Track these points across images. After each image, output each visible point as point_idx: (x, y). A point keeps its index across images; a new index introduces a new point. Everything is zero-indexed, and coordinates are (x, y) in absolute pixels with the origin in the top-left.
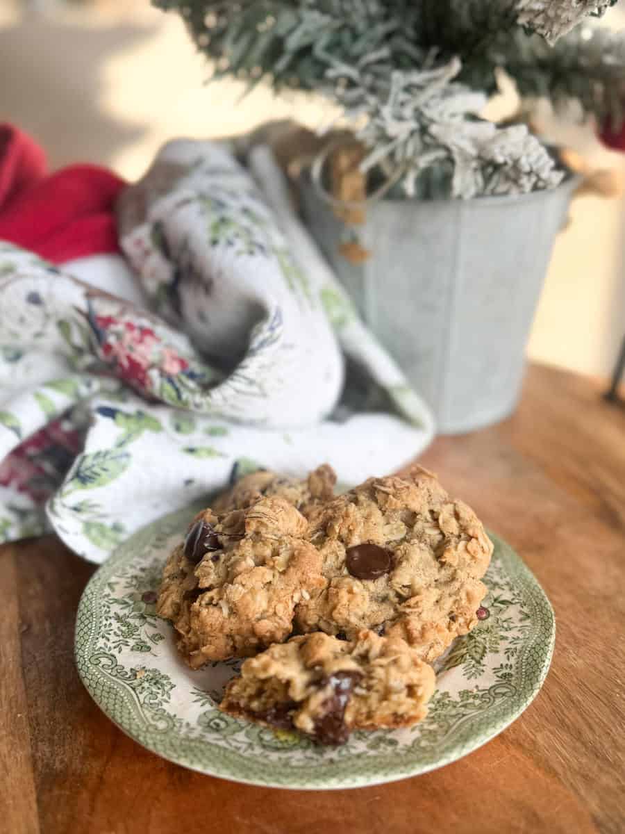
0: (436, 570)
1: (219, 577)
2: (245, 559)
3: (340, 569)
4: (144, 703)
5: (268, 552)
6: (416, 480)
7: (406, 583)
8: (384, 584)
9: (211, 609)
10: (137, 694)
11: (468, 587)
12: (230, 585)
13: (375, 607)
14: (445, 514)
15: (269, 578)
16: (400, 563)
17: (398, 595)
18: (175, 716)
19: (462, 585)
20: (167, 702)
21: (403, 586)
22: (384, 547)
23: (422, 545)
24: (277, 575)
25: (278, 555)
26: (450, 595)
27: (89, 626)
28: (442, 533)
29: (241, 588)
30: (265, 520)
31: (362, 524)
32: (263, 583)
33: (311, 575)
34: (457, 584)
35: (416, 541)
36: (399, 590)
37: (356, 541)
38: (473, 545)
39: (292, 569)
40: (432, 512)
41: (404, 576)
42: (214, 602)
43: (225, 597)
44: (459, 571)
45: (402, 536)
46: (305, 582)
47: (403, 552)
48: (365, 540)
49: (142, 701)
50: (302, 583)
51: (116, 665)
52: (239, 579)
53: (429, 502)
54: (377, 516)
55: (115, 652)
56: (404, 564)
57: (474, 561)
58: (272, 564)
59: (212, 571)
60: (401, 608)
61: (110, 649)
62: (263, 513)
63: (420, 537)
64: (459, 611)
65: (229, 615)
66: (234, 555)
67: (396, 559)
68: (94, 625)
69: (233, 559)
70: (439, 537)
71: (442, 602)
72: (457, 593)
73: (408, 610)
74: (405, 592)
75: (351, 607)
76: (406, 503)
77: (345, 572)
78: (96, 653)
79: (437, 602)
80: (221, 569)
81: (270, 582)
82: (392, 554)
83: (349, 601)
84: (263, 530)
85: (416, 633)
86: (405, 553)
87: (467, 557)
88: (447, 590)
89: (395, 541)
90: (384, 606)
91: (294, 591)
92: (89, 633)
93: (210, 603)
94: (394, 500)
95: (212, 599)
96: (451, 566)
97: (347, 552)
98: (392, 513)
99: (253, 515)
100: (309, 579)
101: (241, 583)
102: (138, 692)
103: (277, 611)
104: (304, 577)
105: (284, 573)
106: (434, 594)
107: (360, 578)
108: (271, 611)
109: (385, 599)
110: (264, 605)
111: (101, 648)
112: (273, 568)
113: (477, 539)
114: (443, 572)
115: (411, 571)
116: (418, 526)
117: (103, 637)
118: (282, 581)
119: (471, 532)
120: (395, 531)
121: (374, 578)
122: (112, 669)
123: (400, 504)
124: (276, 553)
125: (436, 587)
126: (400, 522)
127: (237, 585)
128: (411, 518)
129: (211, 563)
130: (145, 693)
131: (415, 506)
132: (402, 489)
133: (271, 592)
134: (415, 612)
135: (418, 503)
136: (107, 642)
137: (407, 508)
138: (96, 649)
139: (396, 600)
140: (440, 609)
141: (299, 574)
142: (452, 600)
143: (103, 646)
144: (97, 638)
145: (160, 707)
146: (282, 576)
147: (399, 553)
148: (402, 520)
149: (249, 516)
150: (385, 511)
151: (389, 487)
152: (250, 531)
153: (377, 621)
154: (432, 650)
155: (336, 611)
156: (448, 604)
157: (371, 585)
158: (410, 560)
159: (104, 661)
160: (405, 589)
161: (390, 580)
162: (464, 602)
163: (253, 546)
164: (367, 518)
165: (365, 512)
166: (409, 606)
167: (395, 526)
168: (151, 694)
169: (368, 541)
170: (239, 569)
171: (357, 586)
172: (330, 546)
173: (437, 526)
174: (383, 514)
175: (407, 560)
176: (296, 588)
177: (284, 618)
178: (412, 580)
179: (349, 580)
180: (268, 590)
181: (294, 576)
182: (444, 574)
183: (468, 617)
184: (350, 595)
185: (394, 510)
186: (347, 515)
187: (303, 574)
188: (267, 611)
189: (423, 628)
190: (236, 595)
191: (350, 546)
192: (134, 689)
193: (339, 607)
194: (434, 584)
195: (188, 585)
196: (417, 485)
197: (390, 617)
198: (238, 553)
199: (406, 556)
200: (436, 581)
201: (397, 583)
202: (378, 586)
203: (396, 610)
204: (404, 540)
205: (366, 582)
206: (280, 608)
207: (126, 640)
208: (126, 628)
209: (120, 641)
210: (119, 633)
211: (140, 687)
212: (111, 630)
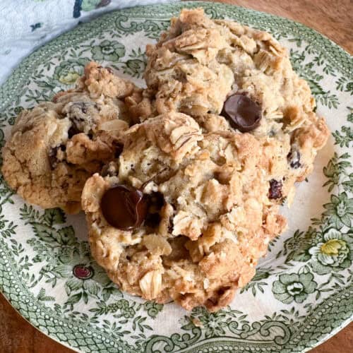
4: (240, 335)
10: (222, 337)
18: (267, 317)
20: (245, 316)
27: (97, 341)
36: (277, 117)
49: (236, 336)
51: (171, 339)
55: (148, 334)
61: (143, 336)
68: (99, 337)
78: (142, 350)
92: (108, 345)
102: (221, 335)
109: (273, 132)
111: (137, 343)
117: (123, 336)
122: (174, 345)
130: (226, 330)
136: (130, 335)
138: (136, 347)
143: (135, 340)
144: (121, 341)
145: (250, 324)
159: (158, 347)
168: (228, 325)
192: (215, 336)
197: (289, 142)
207: (136, 316)
208: (119, 310)
209: (134, 322)
210: (123, 319)
211: (215, 331)
212: (115, 324)
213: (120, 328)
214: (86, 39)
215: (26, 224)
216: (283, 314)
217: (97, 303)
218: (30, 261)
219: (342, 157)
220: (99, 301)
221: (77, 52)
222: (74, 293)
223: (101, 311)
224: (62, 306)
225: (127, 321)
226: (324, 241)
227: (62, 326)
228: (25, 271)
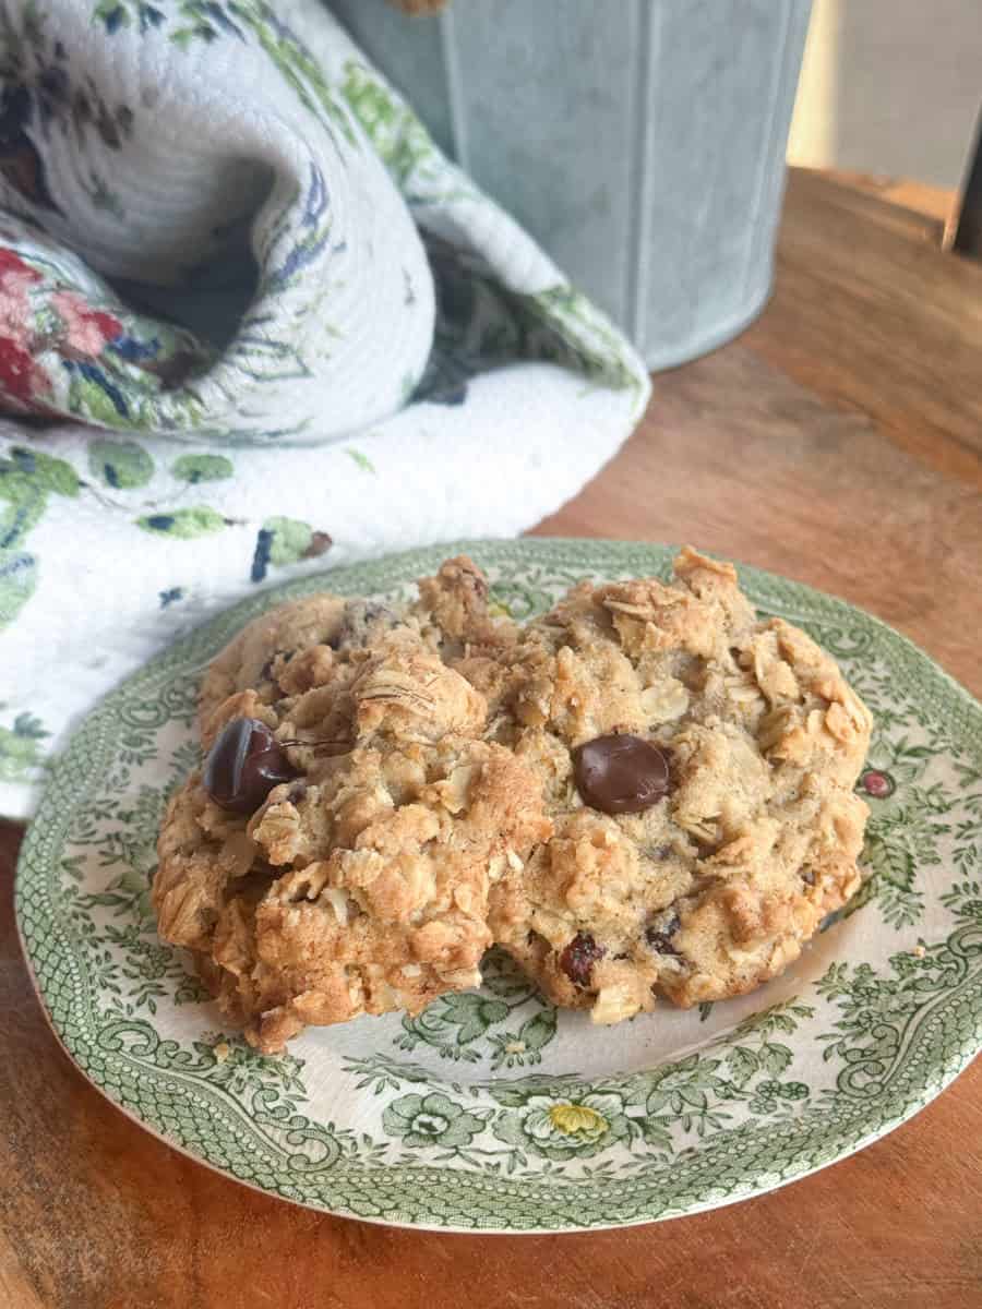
0: (767, 778)
1: (314, 837)
2: (372, 792)
3: (562, 795)
4: (257, 1112)
5: (417, 773)
6: (693, 585)
7: (711, 812)
8: (664, 818)
9: (308, 911)
10: (233, 1097)
11: (836, 809)
12: (349, 852)
13: (651, 872)
14: (763, 651)
15: (432, 829)
16: (691, 770)
17: (695, 840)
18: (332, 1125)
19: (823, 807)
20: (303, 1100)
21: (706, 821)
22: (646, 738)
23: (729, 726)
24: (448, 820)
25: (443, 776)
26: (801, 830)
27: (64, 967)
28: (764, 697)
29: (375, 855)
30: (405, 701)
31: (598, 692)
32: (420, 842)
33: (524, 815)
34: (812, 806)
35: (715, 719)
36: (698, 831)
37: (588, 730)
38: (836, 717)
39: (481, 806)
40: (735, 652)
41: (705, 798)
42: (311, 895)
43: (340, 879)
44: (815, 776)
45: (681, 709)
46: (511, 833)
47: (693, 745)
48: (607, 728)
49: (250, 1109)
50: (505, 834)
51: (160, 1043)
52: (369, 835)
53: (727, 631)
54: (625, 674)
55: (142, 1013)
56: (702, 771)
57: (840, 751)
58: (433, 797)
59: (295, 825)
60: (707, 868)
61: (130, 1011)
62: (397, 686)
63: (723, 708)
64: (824, 862)
65: (351, 919)
66: (341, 786)
67: (678, 762)
68: (73, 965)
69: (341, 795)
70: (759, 707)
71: (785, 847)
72: (815, 823)
73: (725, 872)
74: (710, 834)
75: (605, 877)
76: (683, 636)
77: (576, 801)
78: (104, 1024)
79: (776, 846)
80: (317, 820)
81: (434, 840)
82: (668, 752)
83: (599, 864)
84: (399, 727)
85: (753, 919)
86: (699, 748)
87: (828, 743)
88: (795, 821)
89: (669, 723)
90: (668, 868)
91: (489, 854)
92: (69, 983)
93: (301, 897)
94: (661, 633)
95: (306, 886)
96: (795, 766)
97: (572, 758)
98: (655, 663)
99: (377, 692)
100: (521, 823)
101: (374, 845)
102: (232, 1091)
103: (457, 900)
104: (511, 820)
105: (462, 816)
106: (769, 830)
107: (611, 812)
108: (445, 902)
109: (667, 853)
110: (431, 889)
111: (110, 1011)
112: (437, 806)
113: (841, 702)
114: (781, 782)
115: (719, 787)
116: (715, 685)
117: (105, 988)
118: (461, 834)
119: (827, 691)
120: (665, 702)
121: (639, 807)
122: (155, 1052)
123: (671, 641)
124: (435, 774)
125: (771, 815)
126: (672, 682)
127: (365, 850)
128: (694, 670)
129: (290, 808)
130: (249, 1092)
131: (701, 642)
132: (673, 607)
133: (441, 860)
134: (740, 874)
135: (707, 637)
136: (116, 995)
137: (684, 647)
138: (101, 1015)
139: (693, 851)
140: (785, 860)
141: (499, 813)
142: (805, 840)
143: (111, 1006)
144: (93, 992)
145: (293, 1114)
146: (460, 822)
147: (685, 751)
148: (675, 677)
149: (366, 694)
150: (638, 659)
151: (644, 605)
152: (367, 731)
153: (661, 901)
154: (779, 950)
155: (575, 889)
156: (799, 850)
157: (637, 825)
158: (712, 760)
159: (130, 1038)
160: (708, 826)
161: (673, 809)
162: (831, 840)
163: (383, 763)
164: (604, 677)
165: (598, 664)
166: (724, 863)
167: (664, 691)
168: (262, 1089)
169: (615, 728)
170: (364, 814)
171: (610, 828)
172: (537, 746)
173: (753, 682)
174: (635, 667)
175: (706, 761)
176: (493, 847)
177: (475, 915)
178: (723, 808)
179: (589, 817)
180: (432, 856)
181: (488, 821)
182: (785, 784)
183: (842, 872)
184: (600, 852)
185: (656, 657)
186: (561, 675)
187: (507, 813)
188: (436, 903)
189: (764, 907)
190: (368, 874)
191: (576, 743)
192: (221, 1087)
193: (581, 878)
194: (763, 811)
195: (234, 862)
196: (698, 595)
197: (684, 891)
198: (351, 782)
199: (701, 754)
200: (768, 802)
201: (692, 815)
202: (651, 825)
203: (696, 873)
204: (686, 719)
205: (625, 819)
206: (464, 893)
207: (156, 981)
208: (144, 956)
209: (143, 987)
210: (136, 971)
211: (233, 1079)
212: (115, 967)
213: (114, 977)
214: (582, 566)
215: (172, 765)
216: (360, 1141)
217: (130, 926)
218: (113, 813)
219: (796, 1009)
220: (134, 925)
221: (545, 578)
222: (118, 893)
223: (118, 938)
224: (80, 895)
225: (136, 977)
226: (576, 1103)
227: (45, 915)
228: (91, 818)
